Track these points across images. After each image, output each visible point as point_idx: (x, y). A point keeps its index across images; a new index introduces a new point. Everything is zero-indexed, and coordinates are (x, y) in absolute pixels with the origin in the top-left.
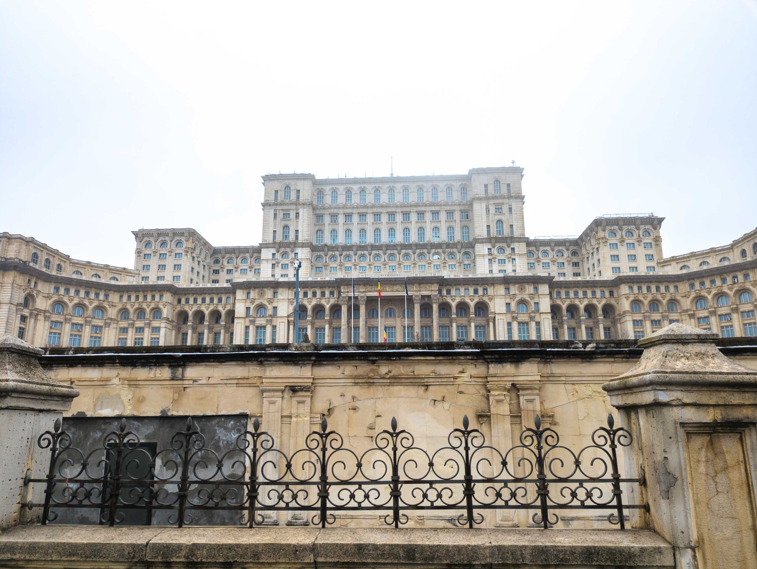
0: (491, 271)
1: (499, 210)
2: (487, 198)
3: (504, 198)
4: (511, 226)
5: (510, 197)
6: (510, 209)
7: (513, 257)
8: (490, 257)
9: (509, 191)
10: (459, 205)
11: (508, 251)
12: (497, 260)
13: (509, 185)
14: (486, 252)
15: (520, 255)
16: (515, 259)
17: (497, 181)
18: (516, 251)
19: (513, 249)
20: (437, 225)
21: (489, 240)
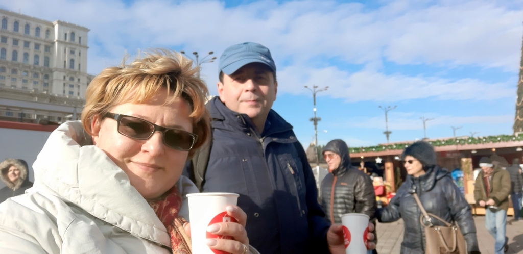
0: (64, 92)
1: (72, 52)
2: (66, 44)
3: (77, 45)
4: (79, 65)
5: (80, 46)
6: (80, 54)
7: (79, 84)
8: (65, 82)
9: (80, 42)
10: (45, 41)
11: (76, 80)
12: (68, 84)
13: (80, 38)
14: (62, 78)
15: (83, 84)
16: (79, 86)
17: (73, 34)
18: (81, 81)
19: (79, 80)
20: (27, 51)
21: (64, 70)
